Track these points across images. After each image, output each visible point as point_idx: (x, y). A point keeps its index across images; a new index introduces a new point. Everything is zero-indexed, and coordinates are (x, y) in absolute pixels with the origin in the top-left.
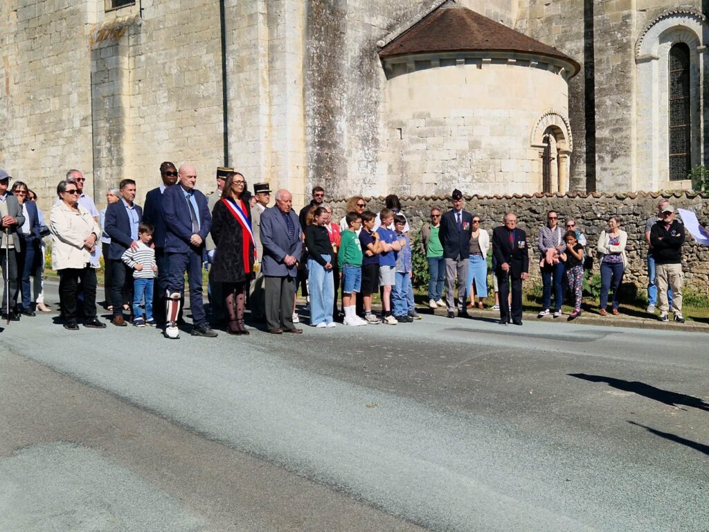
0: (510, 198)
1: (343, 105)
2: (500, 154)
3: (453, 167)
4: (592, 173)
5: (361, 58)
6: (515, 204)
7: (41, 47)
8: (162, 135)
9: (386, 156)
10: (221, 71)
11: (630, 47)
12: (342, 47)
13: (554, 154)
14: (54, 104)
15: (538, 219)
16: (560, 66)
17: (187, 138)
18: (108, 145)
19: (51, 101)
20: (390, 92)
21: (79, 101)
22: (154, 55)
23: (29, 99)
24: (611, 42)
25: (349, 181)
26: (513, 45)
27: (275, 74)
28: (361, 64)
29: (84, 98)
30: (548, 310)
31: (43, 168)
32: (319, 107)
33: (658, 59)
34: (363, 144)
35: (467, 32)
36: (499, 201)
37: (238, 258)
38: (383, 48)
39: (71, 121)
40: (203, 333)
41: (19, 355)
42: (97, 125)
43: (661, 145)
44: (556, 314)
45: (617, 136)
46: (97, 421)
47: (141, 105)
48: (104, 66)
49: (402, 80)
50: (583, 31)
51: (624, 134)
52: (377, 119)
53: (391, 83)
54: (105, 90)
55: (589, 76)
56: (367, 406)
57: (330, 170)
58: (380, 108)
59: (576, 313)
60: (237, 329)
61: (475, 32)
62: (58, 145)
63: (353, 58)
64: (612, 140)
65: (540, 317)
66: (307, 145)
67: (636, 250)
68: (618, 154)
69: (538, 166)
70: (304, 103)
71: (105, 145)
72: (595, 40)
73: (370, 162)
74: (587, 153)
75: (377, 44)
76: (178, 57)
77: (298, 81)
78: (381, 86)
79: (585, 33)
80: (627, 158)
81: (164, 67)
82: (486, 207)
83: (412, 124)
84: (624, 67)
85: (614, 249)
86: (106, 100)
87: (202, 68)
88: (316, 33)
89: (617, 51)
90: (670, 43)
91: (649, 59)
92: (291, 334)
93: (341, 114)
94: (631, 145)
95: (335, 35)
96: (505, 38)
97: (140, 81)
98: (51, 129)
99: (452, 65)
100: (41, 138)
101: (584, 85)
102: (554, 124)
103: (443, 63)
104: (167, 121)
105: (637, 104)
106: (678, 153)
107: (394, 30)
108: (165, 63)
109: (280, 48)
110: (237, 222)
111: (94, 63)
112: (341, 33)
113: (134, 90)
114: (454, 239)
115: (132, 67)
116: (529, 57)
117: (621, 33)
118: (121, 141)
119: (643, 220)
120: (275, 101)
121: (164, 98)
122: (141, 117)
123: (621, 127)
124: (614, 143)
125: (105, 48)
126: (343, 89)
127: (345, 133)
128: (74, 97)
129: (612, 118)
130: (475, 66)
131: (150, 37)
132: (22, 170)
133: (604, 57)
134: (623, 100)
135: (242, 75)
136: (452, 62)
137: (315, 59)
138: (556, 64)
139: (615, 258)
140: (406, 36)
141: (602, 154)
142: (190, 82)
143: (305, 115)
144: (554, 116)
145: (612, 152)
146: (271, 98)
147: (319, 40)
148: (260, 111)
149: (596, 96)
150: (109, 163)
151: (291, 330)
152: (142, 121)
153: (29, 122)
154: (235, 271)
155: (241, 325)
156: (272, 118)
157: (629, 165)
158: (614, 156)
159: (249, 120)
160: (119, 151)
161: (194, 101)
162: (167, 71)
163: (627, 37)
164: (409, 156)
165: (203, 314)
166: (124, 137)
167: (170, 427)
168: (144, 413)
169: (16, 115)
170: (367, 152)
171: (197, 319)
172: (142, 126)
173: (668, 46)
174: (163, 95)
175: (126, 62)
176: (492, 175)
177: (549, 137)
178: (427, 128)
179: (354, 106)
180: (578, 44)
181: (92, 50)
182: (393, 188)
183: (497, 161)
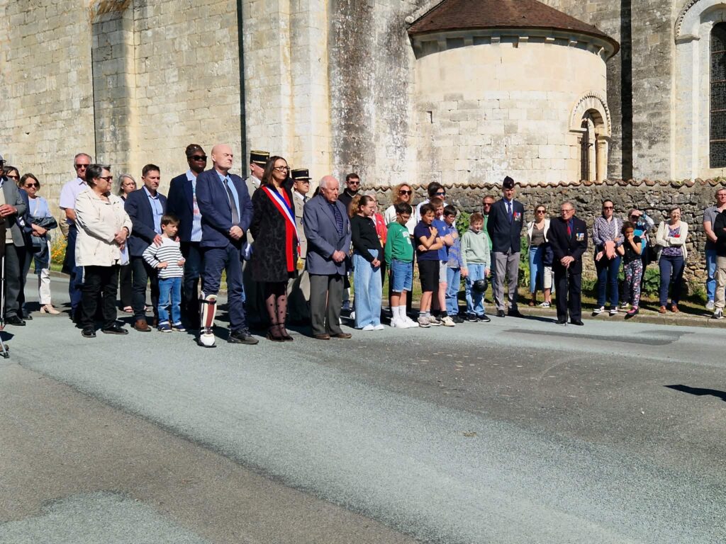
0: (556, 186)
1: (371, 86)
2: (537, 140)
3: (488, 154)
4: (628, 160)
5: (389, 34)
6: (561, 192)
7: (35, 20)
8: (172, 117)
9: (415, 140)
10: (237, 48)
11: (670, 26)
12: (369, 22)
13: (592, 140)
14: (51, 83)
15: (586, 209)
16: (601, 45)
17: (200, 121)
18: (112, 128)
19: (48, 80)
20: (419, 72)
21: (79, 80)
22: (162, 29)
23: (22, 77)
24: (650, 21)
25: (377, 168)
26: (552, 22)
27: (298, 51)
28: (389, 41)
29: (84, 77)
30: (603, 307)
31: (39, 153)
32: (345, 87)
33: (698, 39)
34: (391, 127)
35: (502, 8)
36: (544, 189)
37: (281, 254)
38: (411, 24)
39: (70, 101)
40: (242, 339)
41: (31, 370)
42: (99, 106)
43: (701, 131)
44: (613, 311)
45: (655, 121)
46: (142, 461)
47: (148, 84)
48: (107, 41)
49: (433, 59)
50: (620, 10)
51: (662, 118)
52: (406, 101)
53: (420, 62)
54: (108, 68)
55: (625, 58)
56: (465, 435)
57: (357, 155)
58: (409, 89)
59: (634, 311)
60: (279, 335)
61: (511, 8)
62: (56, 128)
63: (380, 34)
64: (650, 125)
65: (594, 314)
66: (332, 129)
67: (692, 241)
68: (656, 140)
69: (576, 152)
70: (329, 83)
71: (108, 128)
72: (632, 19)
73: (399, 147)
74: (623, 139)
75: (406, 20)
76: (188, 32)
77: (322, 60)
78: (410, 65)
79: (621, 12)
80: (666, 145)
81: (174, 43)
82: (529, 196)
83: (443, 107)
84: (664, 48)
85: (674, 241)
86: (109, 79)
87: (216, 44)
88: (342, 7)
89: (656, 31)
90: (711, 22)
91: (689, 40)
92: (339, 339)
93: (369, 95)
94: (670, 130)
95: (362, 9)
96: (543, 15)
97: (147, 58)
98: (48, 110)
99: (487, 43)
100: (37, 120)
101: (620, 67)
102: (593, 108)
103: (477, 41)
104: (177, 102)
105: (677, 88)
106: (719, 139)
107: (424, 5)
108: (175, 39)
109: (302, 23)
110: (280, 213)
111: (95, 38)
112: (369, 7)
113: (141, 68)
114: (505, 230)
115: (137, 43)
116: (568, 35)
117: (661, 11)
118: (126, 124)
119: (701, 209)
120: (297, 80)
121: (173, 77)
122: (148, 98)
123: (660, 111)
124: (652, 129)
125: (108, 22)
126: (370, 69)
127: (373, 117)
128: (73, 75)
129: (650, 102)
130: (511, 44)
131: (158, 10)
132: (16, 155)
133: (643, 37)
134: (662, 83)
135: (261, 52)
136: (487, 40)
137: (341, 36)
138: (596, 44)
139: (675, 252)
140: (436, 12)
141: (639, 140)
142: (203, 59)
143: (330, 97)
144: (593, 99)
145: (650, 138)
146: (293, 78)
147: (346, 15)
148: (282, 92)
149: (633, 79)
150: (113, 148)
151: (338, 335)
152: (149, 102)
153: (23, 103)
154: (276, 270)
155: (283, 330)
156: (294, 99)
157: (668, 152)
158: (652, 142)
159: (269, 101)
160: (125, 134)
161: (208, 81)
162: (177, 47)
163: (666, 16)
164: (440, 142)
165: (241, 318)
166: (129, 120)
167: (236, 469)
168: (199, 449)
169: (9, 95)
170: (395, 137)
171: (235, 323)
172: (149, 108)
173: (709, 25)
174: (172, 74)
175: (131, 38)
176: (528, 163)
177: (587, 122)
178: (460, 111)
179: (381, 86)
180: (614, 23)
181: (93, 24)
182: (422, 176)
183: (535, 147)
